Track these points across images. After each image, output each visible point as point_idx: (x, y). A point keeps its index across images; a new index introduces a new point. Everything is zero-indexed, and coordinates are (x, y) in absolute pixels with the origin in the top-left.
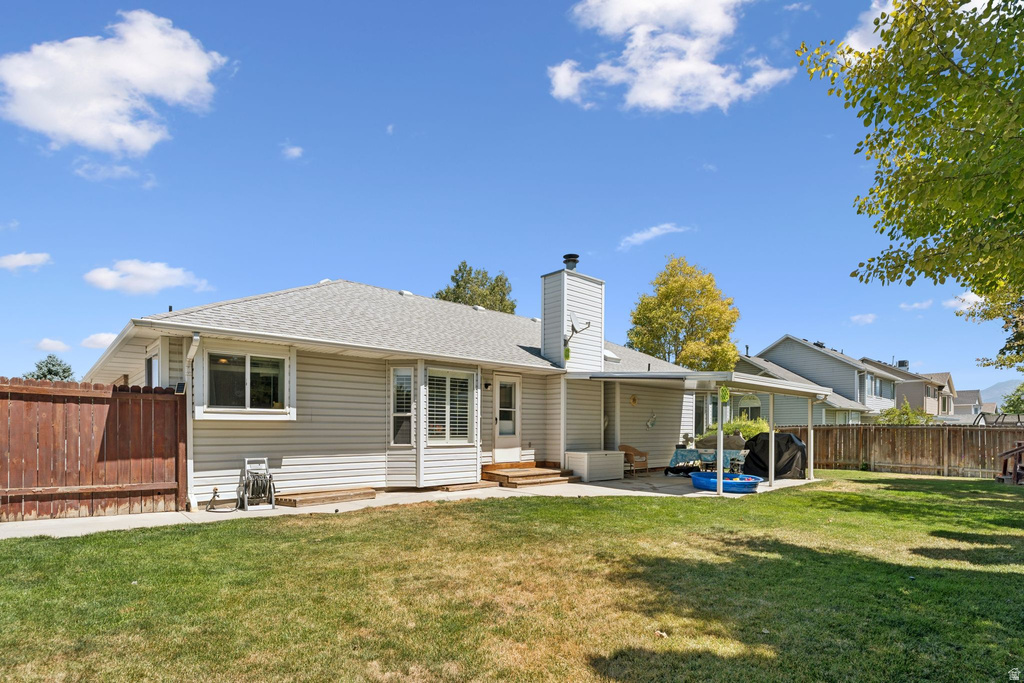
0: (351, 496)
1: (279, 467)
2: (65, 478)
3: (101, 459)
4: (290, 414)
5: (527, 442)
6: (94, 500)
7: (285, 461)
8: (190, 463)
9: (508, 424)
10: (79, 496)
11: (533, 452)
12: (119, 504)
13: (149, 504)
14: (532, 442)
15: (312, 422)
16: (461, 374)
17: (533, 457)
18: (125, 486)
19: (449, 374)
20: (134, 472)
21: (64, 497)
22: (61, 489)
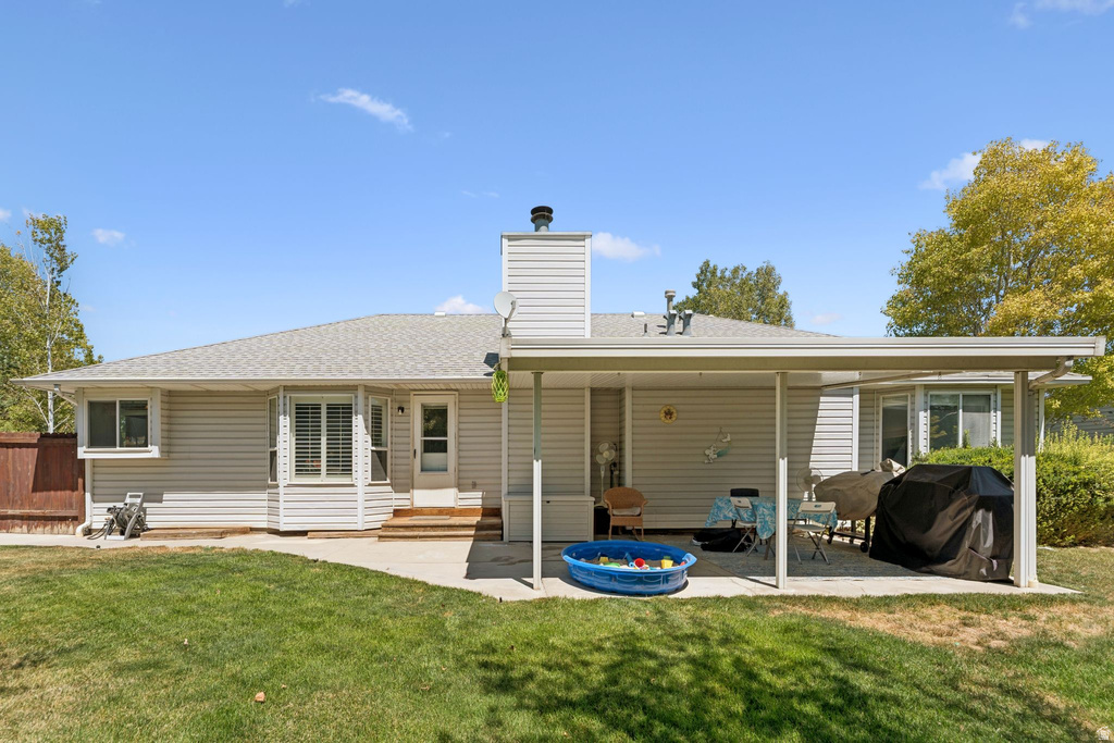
0: (194, 535)
1: (161, 501)
2: (13, 505)
3: (35, 490)
4: (153, 452)
5: (470, 481)
6: (30, 520)
7: (165, 496)
8: (88, 495)
9: (435, 458)
10: (22, 518)
11: (479, 494)
12: (45, 526)
13: (64, 527)
14: (478, 481)
15: (190, 459)
16: (339, 398)
17: (480, 502)
18: (48, 512)
19: (324, 400)
20: (54, 502)
21: (13, 517)
22: (10, 512)
